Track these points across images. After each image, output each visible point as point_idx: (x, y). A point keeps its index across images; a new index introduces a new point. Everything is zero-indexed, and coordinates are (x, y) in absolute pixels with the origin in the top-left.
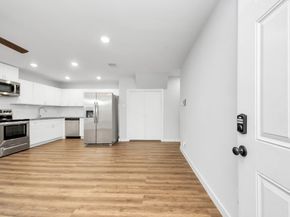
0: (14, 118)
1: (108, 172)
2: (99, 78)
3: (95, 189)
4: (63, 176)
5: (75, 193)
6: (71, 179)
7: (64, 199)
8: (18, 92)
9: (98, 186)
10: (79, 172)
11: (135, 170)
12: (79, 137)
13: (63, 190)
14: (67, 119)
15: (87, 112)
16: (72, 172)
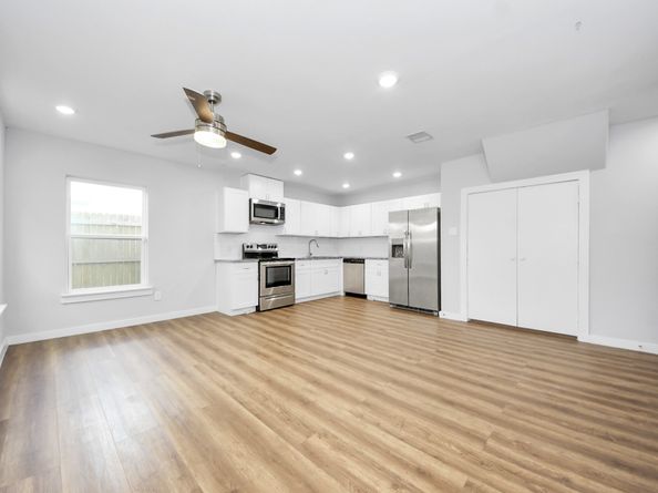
0: (280, 256)
1: (395, 382)
2: (397, 175)
3: (360, 409)
4: (320, 361)
5: (326, 402)
6: (329, 372)
7: (305, 403)
8: (283, 218)
9: (366, 404)
10: (345, 362)
11: (464, 399)
12: (364, 297)
13: (310, 386)
14: (346, 260)
15: (394, 246)
16: (334, 358)
